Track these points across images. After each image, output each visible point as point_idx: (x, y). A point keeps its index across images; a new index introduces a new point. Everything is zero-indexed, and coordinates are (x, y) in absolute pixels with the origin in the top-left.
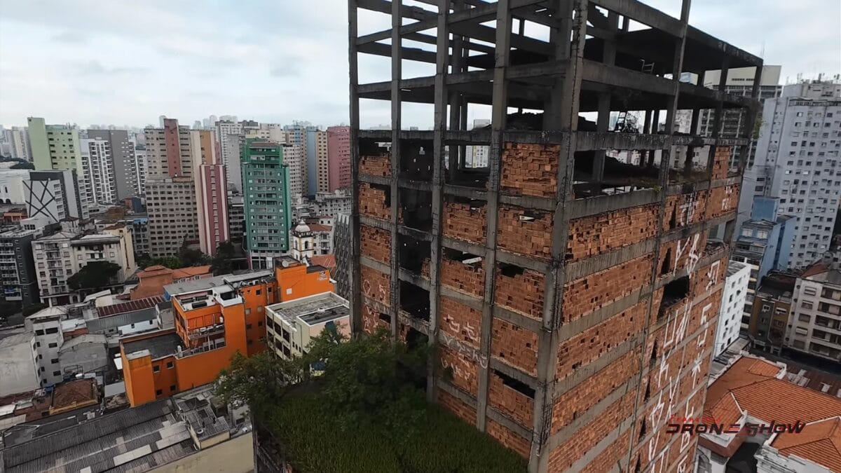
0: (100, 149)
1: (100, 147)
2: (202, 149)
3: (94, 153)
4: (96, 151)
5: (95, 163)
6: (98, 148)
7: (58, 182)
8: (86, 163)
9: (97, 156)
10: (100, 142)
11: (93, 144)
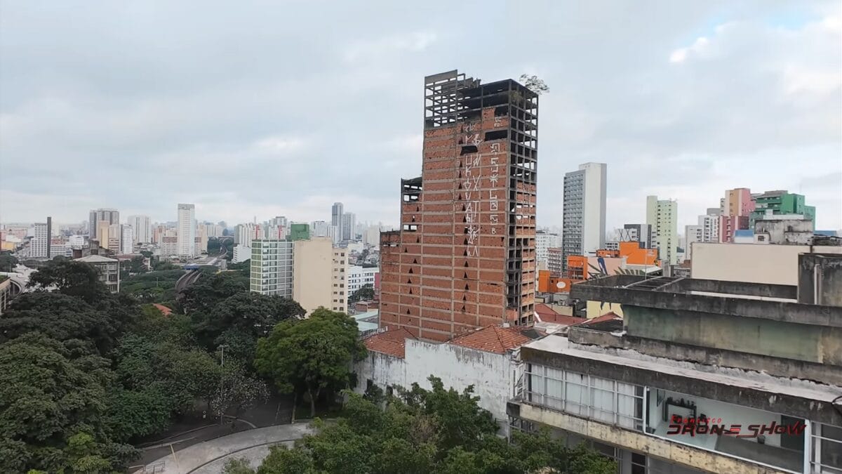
0: (713, 223)
1: (713, 221)
2: (731, 204)
3: (708, 226)
4: (709, 224)
5: (707, 234)
6: (712, 223)
7: (636, 230)
8: (700, 234)
9: (709, 228)
10: (714, 218)
11: (708, 219)
